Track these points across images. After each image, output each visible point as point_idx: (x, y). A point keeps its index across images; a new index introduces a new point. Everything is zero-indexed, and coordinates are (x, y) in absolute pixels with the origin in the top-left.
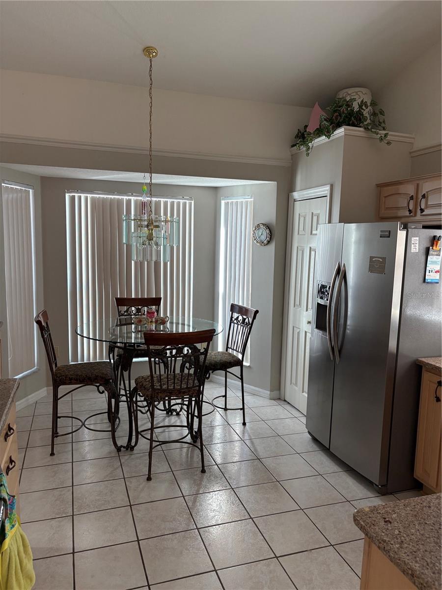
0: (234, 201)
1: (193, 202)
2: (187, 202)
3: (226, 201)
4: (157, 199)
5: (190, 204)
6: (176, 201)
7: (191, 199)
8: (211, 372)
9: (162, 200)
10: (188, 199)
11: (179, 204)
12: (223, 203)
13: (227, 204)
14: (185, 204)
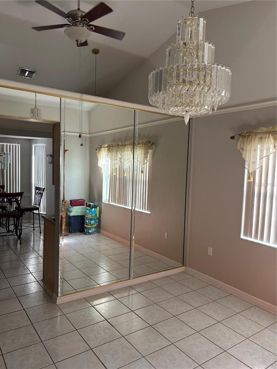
0: (38, 145)
1: (20, 145)
2: (17, 145)
3: (35, 145)
4: (3, 144)
5: (18, 146)
6: (11, 144)
7: (18, 143)
8: (25, 212)
9: (5, 144)
10: (17, 144)
11: (13, 146)
12: (33, 145)
13: (35, 146)
14: (16, 146)
